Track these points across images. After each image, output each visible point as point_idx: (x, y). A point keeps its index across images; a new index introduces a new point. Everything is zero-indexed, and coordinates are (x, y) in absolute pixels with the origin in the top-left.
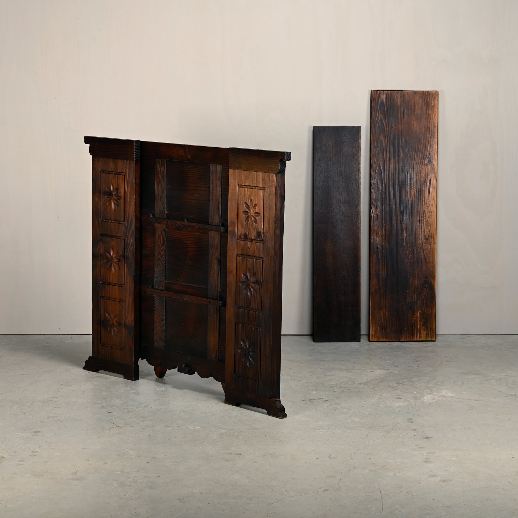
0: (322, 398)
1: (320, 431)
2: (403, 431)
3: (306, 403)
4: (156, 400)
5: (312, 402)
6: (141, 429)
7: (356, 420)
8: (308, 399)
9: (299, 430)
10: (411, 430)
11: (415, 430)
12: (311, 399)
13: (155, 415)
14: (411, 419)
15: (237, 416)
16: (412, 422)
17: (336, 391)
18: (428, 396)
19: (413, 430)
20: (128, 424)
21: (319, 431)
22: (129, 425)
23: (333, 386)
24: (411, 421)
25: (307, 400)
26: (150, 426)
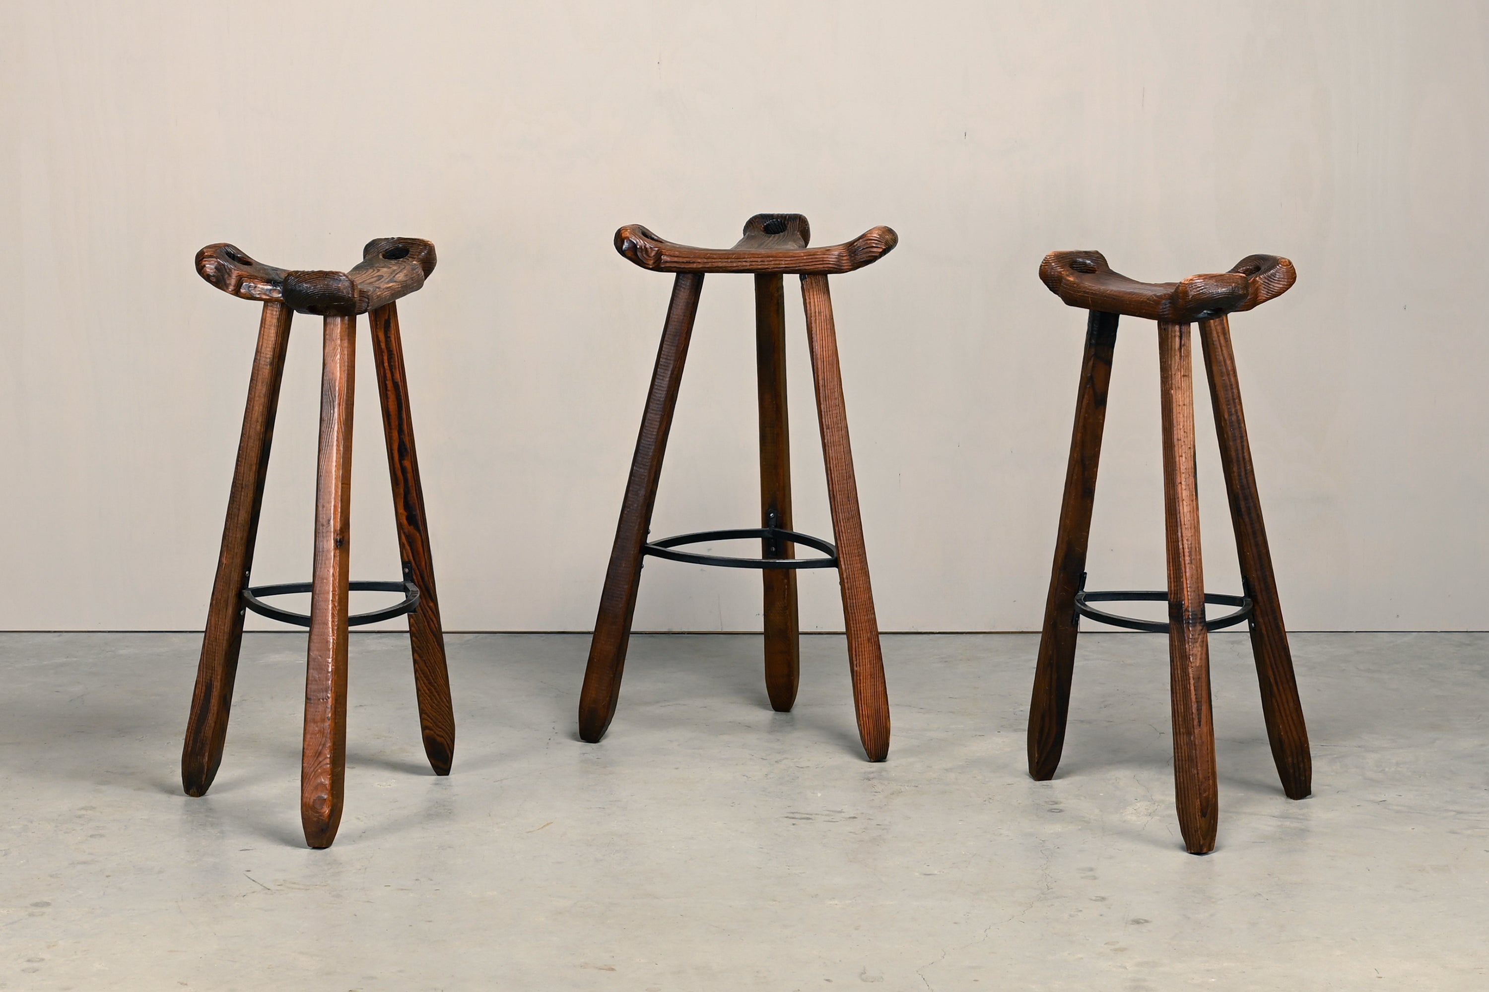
0: (840, 810)
1: (836, 902)
2: (1068, 902)
3: (794, 824)
4: (373, 815)
5: (810, 821)
6: (333, 896)
7: (936, 872)
8: (799, 813)
9: (775, 901)
10: (1091, 899)
11: (1103, 899)
12: (808, 814)
13: (371, 858)
14: (1091, 870)
15: (601, 860)
16: (1095, 878)
17: (878, 790)
18: (1138, 804)
19: (1095, 900)
20: (294, 883)
21: (831, 902)
22: (297, 886)
23: (872, 776)
24: (1090, 873)
25: (797, 816)
26: (357, 889)
